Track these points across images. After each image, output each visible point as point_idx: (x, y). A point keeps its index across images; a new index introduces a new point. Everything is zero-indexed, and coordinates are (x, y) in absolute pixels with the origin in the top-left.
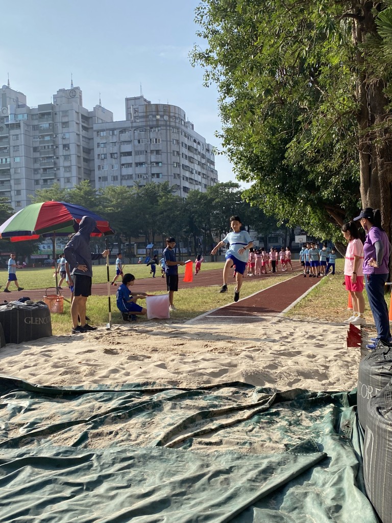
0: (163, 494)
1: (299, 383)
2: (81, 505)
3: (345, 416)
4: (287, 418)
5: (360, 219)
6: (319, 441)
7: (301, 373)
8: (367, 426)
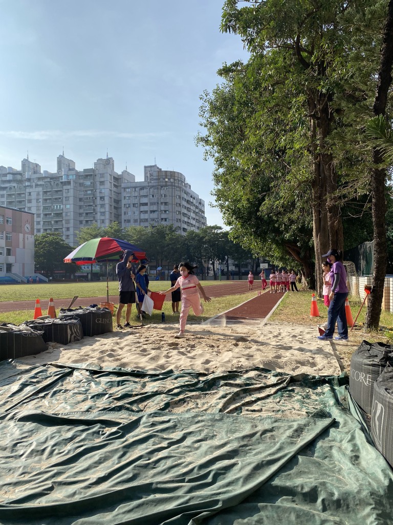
0: (232, 446)
1: (300, 369)
2: (177, 453)
3: (341, 393)
4: (300, 393)
6: (327, 410)
7: (298, 362)
8: (376, 401)
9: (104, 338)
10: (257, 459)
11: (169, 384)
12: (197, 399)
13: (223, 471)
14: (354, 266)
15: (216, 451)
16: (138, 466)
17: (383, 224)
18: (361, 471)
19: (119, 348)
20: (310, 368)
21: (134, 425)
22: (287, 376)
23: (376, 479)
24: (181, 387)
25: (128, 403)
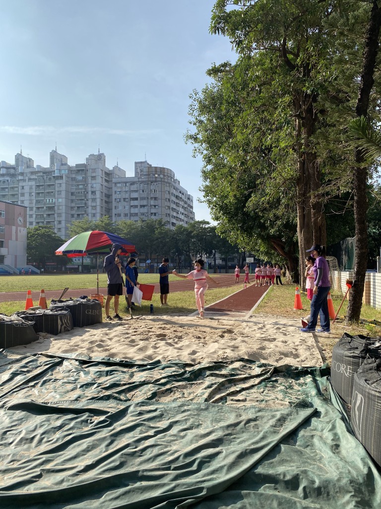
0: (217, 435)
1: (283, 361)
2: (164, 441)
3: (322, 384)
4: (283, 384)
6: (309, 400)
7: (282, 353)
8: (356, 392)
9: (94, 329)
10: (241, 448)
11: (157, 374)
12: (184, 388)
13: (208, 460)
14: (336, 261)
15: (201, 440)
16: (125, 454)
17: (364, 221)
18: (341, 459)
19: (108, 339)
20: (293, 359)
21: (122, 413)
22: (271, 367)
23: (355, 468)
24: (168, 377)
25: (116, 393)
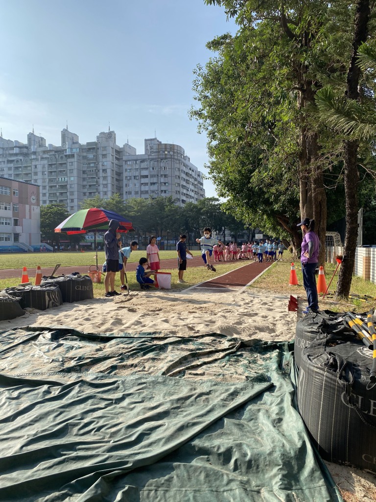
0: (165, 408)
1: (256, 335)
2: (111, 414)
3: (286, 358)
4: (248, 358)
5: (301, 225)
6: (269, 374)
7: (258, 328)
8: (301, 367)
10: (184, 421)
13: (149, 432)
14: (339, 236)
15: (148, 412)
17: (354, 195)
18: (280, 432)
20: (267, 334)
23: (291, 442)
